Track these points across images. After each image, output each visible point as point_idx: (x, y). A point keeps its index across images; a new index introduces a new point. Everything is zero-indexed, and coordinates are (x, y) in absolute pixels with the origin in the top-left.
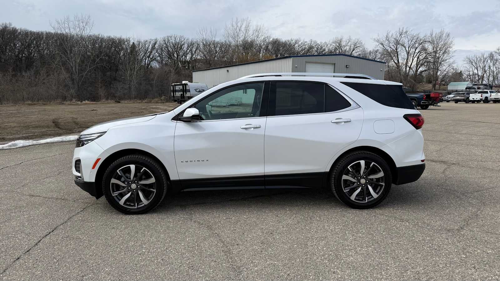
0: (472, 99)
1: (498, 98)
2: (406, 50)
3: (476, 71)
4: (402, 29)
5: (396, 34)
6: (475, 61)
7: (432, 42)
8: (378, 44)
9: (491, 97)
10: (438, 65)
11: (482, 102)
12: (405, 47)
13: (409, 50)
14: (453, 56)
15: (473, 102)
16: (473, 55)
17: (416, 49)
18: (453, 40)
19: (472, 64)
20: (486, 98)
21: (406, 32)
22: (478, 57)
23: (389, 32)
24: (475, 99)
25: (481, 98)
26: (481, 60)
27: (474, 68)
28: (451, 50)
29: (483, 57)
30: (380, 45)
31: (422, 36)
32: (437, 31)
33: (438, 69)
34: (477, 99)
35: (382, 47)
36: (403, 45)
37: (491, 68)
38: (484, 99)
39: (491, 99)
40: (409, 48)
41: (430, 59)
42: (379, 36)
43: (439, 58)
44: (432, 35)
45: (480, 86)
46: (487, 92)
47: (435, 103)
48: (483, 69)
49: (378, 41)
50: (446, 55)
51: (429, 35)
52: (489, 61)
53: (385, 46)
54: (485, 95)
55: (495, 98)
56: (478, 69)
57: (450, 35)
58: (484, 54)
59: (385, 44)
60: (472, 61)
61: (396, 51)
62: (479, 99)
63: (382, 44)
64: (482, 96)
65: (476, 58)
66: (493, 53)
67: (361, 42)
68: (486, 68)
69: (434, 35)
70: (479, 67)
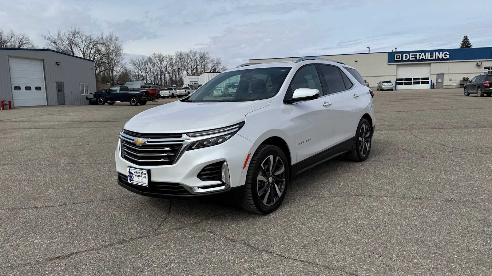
0: (163, 96)
1: (182, 94)
2: (81, 50)
3: (140, 72)
4: (74, 29)
5: (69, 33)
6: (138, 63)
7: (103, 44)
8: (49, 42)
9: (177, 93)
10: (112, 66)
11: (170, 97)
12: (80, 47)
13: (85, 51)
14: (124, 58)
15: (164, 97)
16: (136, 58)
17: (91, 49)
18: (122, 43)
19: (136, 66)
20: (173, 94)
21: (79, 33)
22: (139, 60)
23: (60, 31)
24: (165, 95)
25: (169, 94)
26: (143, 63)
27: (138, 69)
28: (121, 52)
29: (144, 60)
30: (53, 44)
31: (94, 38)
32: (106, 34)
33: (113, 70)
34: (166, 95)
35: (55, 45)
36: (77, 45)
37: (152, 70)
38: (171, 95)
39: (177, 94)
40: (84, 49)
41: (105, 60)
42: (50, 34)
43: (112, 59)
44: (102, 38)
45: (150, 85)
46: (172, 89)
47: (153, 99)
48: (145, 71)
49: (49, 39)
50: (118, 57)
51: (100, 37)
52: (149, 64)
53: (58, 45)
54: (171, 92)
55: (180, 94)
56: (142, 70)
57: (119, 39)
58: (144, 58)
59: (58, 42)
60: (136, 63)
61: (71, 50)
62: (168, 95)
63: (55, 43)
64: (169, 93)
65: (139, 61)
66: (151, 57)
67: (28, 38)
68: (148, 70)
69: (104, 38)
70: (142, 69)
